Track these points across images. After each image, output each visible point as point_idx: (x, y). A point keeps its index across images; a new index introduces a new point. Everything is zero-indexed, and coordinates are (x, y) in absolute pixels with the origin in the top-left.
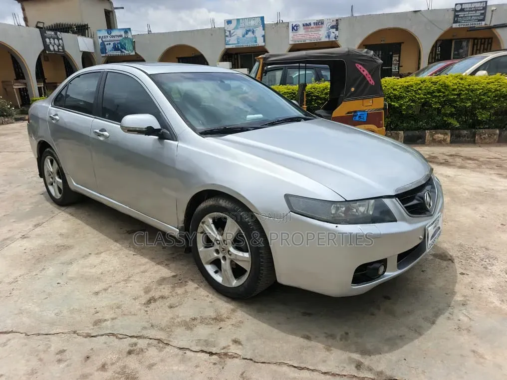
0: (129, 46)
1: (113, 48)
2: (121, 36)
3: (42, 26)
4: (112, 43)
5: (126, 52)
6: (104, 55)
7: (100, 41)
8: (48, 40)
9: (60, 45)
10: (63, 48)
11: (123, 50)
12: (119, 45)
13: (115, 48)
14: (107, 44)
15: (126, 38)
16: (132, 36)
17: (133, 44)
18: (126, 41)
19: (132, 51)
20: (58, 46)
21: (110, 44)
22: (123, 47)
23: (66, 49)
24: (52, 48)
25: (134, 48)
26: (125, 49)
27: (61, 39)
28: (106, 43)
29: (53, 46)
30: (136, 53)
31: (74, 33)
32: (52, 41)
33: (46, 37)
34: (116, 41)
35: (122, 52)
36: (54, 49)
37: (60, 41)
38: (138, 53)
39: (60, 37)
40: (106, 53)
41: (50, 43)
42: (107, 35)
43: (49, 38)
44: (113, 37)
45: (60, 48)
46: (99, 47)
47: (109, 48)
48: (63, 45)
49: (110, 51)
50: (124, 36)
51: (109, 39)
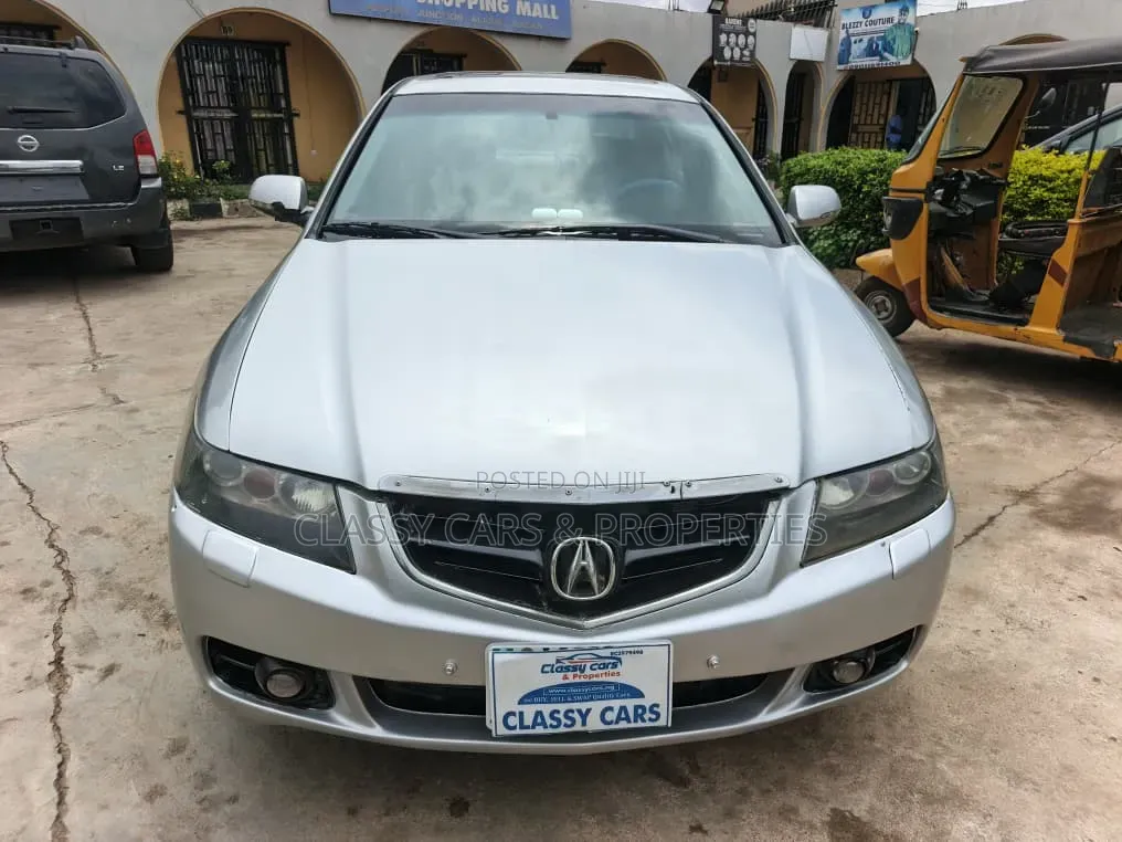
0: (901, 45)
1: (865, 49)
2: (890, 20)
3: (719, 9)
4: (866, 39)
5: (892, 59)
6: (842, 67)
7: (843, 34)
8: (723, 38)
9: (746, 46)
10: (752, 53)
11: (886, 54)
12: (880, 43)
13: (871, 51)
14: (855, 42)
15: (900, 25)
16: (916, 18)
17: (913, 37)
18: (899, 32)
19: (905, 57)
20: (742, 50)
21: (861, 40)
22: (889, 48)
23: (758, 56)
24: (727, 54)
25: (913, 49)
26: (892, 52)
27: (754, 34)
28: (853, 39)
29: (732, 49)
30: (913, 60)
31: (788, 19)
32: (733, 38)
33: (721, 31)
34: (876, 32)
35: (882, 58)
36: (732, 57)
37: (751, 38)
38: (918, 60)
39: (752, 30)
40: (848, 62)
41: (728, 43)
42: (861, 19)
43: (728, 34)
44: (873, 23)
45: (746, 53)
46: (837, 48)
47: (856, 49)
48: (755, 47)
49: (858, 57)
50: (896, 21)
51: (863, 28)
